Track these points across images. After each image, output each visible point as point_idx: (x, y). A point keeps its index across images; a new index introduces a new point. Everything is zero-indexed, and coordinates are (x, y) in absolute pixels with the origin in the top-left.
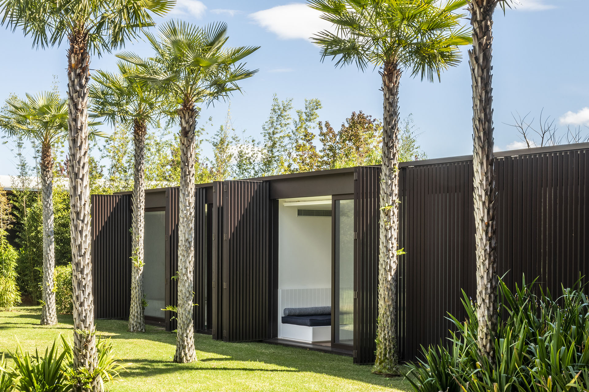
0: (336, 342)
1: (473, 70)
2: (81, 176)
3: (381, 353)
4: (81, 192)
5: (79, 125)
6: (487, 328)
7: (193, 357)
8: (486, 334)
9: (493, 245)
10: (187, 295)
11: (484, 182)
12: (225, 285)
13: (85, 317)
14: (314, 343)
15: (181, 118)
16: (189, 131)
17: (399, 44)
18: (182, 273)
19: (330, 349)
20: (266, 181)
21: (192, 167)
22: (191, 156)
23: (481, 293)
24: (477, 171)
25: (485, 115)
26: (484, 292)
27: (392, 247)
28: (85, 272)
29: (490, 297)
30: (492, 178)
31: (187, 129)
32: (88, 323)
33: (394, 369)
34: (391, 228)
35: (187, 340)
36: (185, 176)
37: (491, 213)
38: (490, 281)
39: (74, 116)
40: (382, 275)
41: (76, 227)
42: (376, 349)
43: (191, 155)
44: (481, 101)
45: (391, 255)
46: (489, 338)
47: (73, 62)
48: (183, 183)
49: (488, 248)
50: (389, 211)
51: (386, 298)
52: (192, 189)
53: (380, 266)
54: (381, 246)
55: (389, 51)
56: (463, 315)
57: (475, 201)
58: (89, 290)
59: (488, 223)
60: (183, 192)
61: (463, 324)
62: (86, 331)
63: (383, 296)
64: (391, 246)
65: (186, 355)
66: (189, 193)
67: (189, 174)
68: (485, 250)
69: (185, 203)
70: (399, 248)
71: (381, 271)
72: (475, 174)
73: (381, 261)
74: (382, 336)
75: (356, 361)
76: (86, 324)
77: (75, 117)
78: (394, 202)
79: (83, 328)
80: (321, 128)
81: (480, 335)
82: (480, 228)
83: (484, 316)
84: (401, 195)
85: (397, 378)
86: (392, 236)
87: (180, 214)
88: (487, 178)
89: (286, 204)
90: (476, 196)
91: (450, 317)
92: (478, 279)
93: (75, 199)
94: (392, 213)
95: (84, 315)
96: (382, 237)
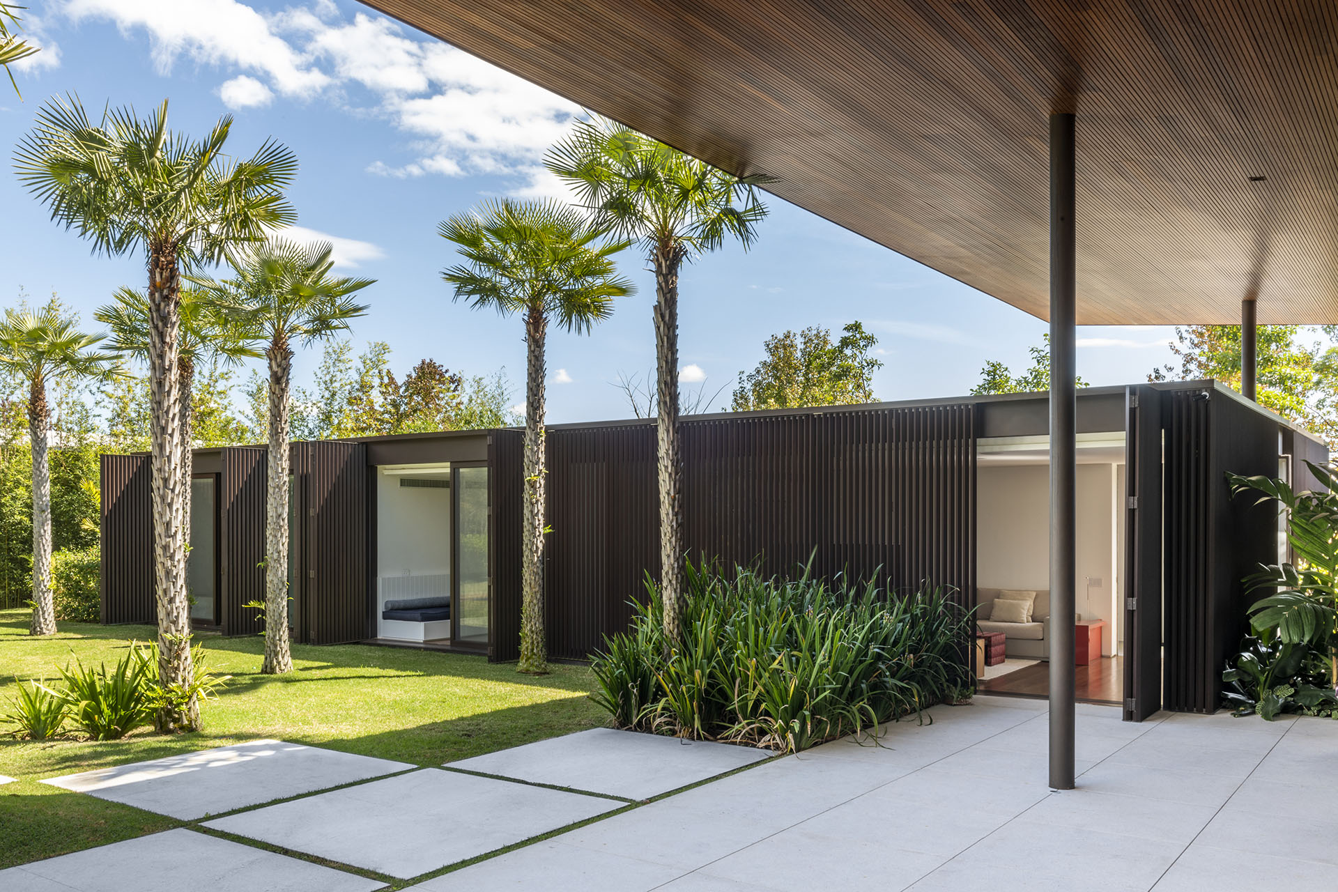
0: (457, 639)
1: (658, 328)
2: (170, 431)
3: (527, 648)
4: (171, 452)
5: (167, 363)
6: (675, 612)
7: (289, 666)
8: (673, 619)
9: (679, 521)
10: (280, 587)
11: (670, 452)
12: (312, 574)
13: (177, 617)
14: (425, 642)
15: (271, 360)
16: (282, 377)
17: (548, 290)
18: (272, 558)
19: (449, 648)
20: (363, 443)
21: (285, 423)
22: (284, 409)
23: (667, 573)
24: (663, 440)
25: (671, 378)
26: (670, 572)
27: (539, 525)
28: (176, 559)
29: (677, 577)
30: (678, 447)
31: (279, 374)
32: (180, 625)
33: (543, 666)
34: (537, 501)
35: (280, 645)
36: (276, 435)
37: (677, 486)
38: (677, 560)
39: (158, 351)
40: (527, 557)
41: (163, 498)
42: (520, 644)
43: (284, 407)
44: (667, 362)
45: (538, 534)
46: (676, 622)
47: (158, 279)
48: (274, 442)
49: (674, 523)
50: (536, 481)
51: (533, 583)
52: (285, 448)
53: (524, 547)
54: (525, 523)
55: (536, 297)
56: (645, 599)
57: (660, 472)
58: (181, 581)
59: (675, 496)
60: (274, 454)
61: (646, 609)
62: (179, 636)
63: (528, 582)
64: (537, 523)
65: (279, 663)
66: (282, 455)
67: (282, 432)
68: (672, 527)
69: (277, 469)
70: (545, 525)
71: (526, 553)
72: (660, 442)
73: (526, 540)
74: (528, 628)
75: (491, 661)
76: (178, 626)
77: (162, 352)
78: (540, 472)
79: (174, 633)
80: (382, 378)
81: (666, 620)
82: (667, 502)
83: (670, 599)
84: (548, 465)
85: (547, 676)
86: (538, 511)
87: (270, 482)
88: (673, 447)
89: (386, 472)
90: (661, 466)
91: (632, 601)
92: (664, 558)
93: (161, 461)
94: (538, 485)
95: (175, 614)
96: (526, 511)
